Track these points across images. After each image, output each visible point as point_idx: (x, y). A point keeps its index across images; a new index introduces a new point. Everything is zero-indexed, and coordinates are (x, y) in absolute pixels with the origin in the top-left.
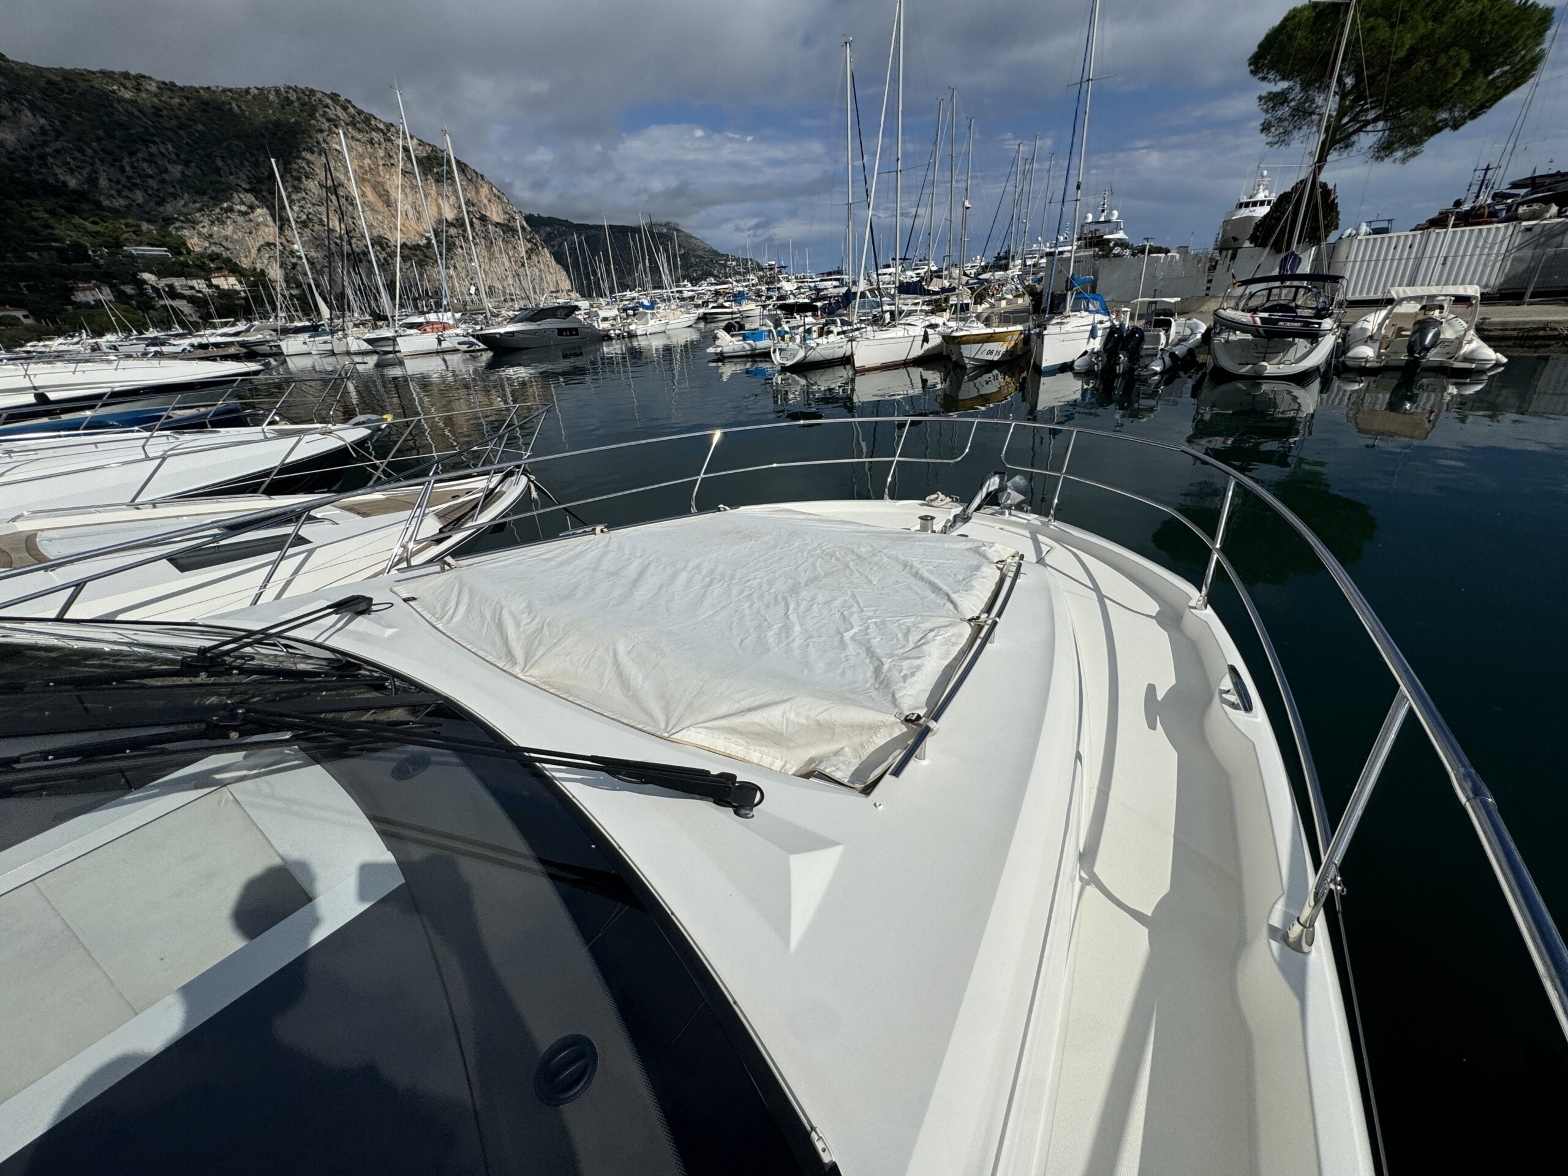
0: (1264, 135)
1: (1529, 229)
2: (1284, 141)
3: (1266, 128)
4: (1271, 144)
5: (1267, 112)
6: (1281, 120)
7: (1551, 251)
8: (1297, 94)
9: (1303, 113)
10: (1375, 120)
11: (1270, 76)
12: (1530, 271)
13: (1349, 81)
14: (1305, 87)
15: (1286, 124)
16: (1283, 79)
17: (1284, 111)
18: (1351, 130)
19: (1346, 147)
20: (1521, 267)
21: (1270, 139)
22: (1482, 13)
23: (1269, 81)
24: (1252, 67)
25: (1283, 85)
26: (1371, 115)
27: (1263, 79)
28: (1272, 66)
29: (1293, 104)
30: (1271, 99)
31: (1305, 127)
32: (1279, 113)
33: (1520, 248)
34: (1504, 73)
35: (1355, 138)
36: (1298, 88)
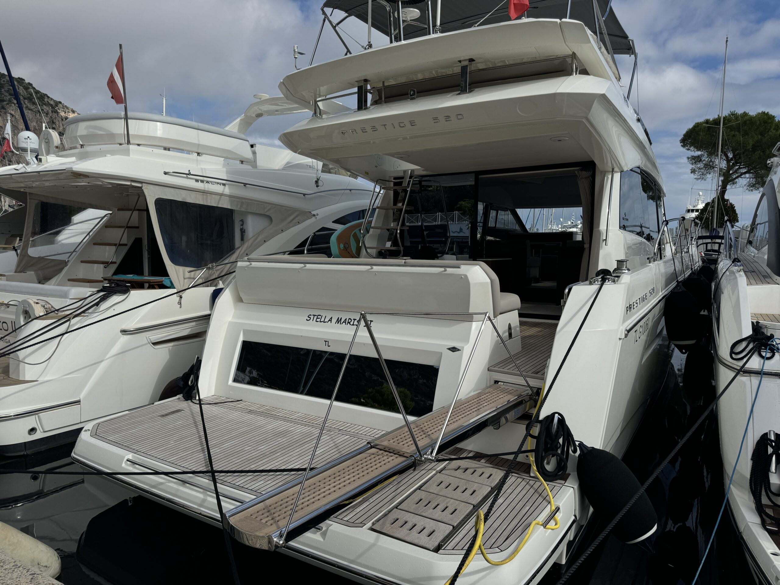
0: (692, 175)
2: (703, 178)
3: (693, 171)
4: (697, 179)
5: (692, 164)
6: (700, 169)
8: (705, 159)
9: (709, 167)
10: (745, 173)
11: (691, 148)
13: (730, 155)
14: (710, 154)
15: (703, 171)
16: (699, 149)
18: (734, 177)
19: (733, 184)
21: (696, 177)
23: (691, 151)
24: (682, 144)
25: (699, 153)
26: (744, 171)
27: (688, 149)
28: (692, 144)
29: (704, 162)
30: (693, 159)
31: (712, 173)
32: (699, 166)
35: (737, 180)
36: (706, 155)
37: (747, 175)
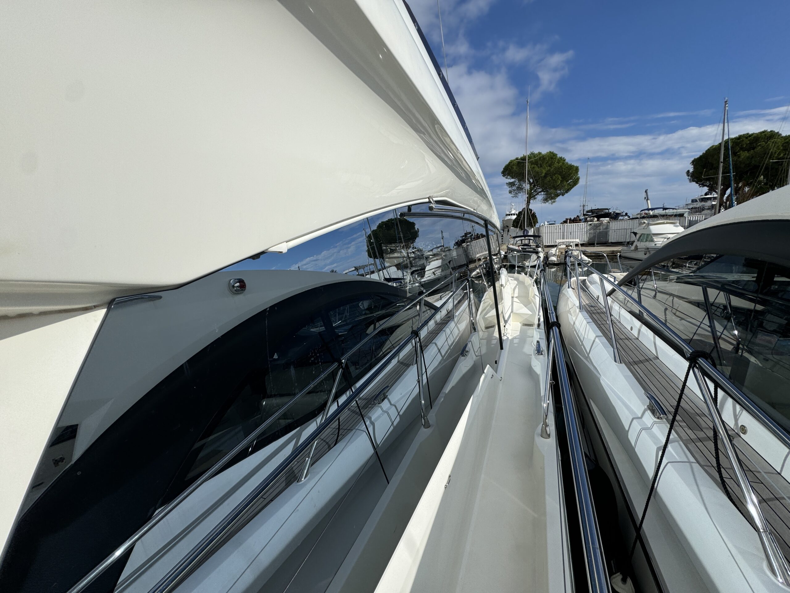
0: (510, 194)
1: (591, 225)
2: (516, 196)
3: (510, 192)
4: (513, 197)
5: (510, 187)
6: (514, 190)
7: (598, 231)
8: (517, 183)
9: (520, 189)
10: (540, 192)
11: (508, 177)
12: (594, 237)
13: (531, 181)
14: (519, 181)
15: (516, 191)
16: (512, 178)
17: (514, 188)
18: (535, 194)
19: (535, 199)
20: (592, 236)
21: (512, 196)
22: (561, 166)
23: (508, 179)
24: (503, 174)
25: (512, 180)
26: (540, 190)
27: (507, 178)
28: (509, 175)
29: (516, 186)
30: (510, 184)
31: (522, 193)
32: (513, 188)
33: (590, 230)
34: (571, 182)
35: (536, 196)
36: (517, 181)
37: (542, 193)
